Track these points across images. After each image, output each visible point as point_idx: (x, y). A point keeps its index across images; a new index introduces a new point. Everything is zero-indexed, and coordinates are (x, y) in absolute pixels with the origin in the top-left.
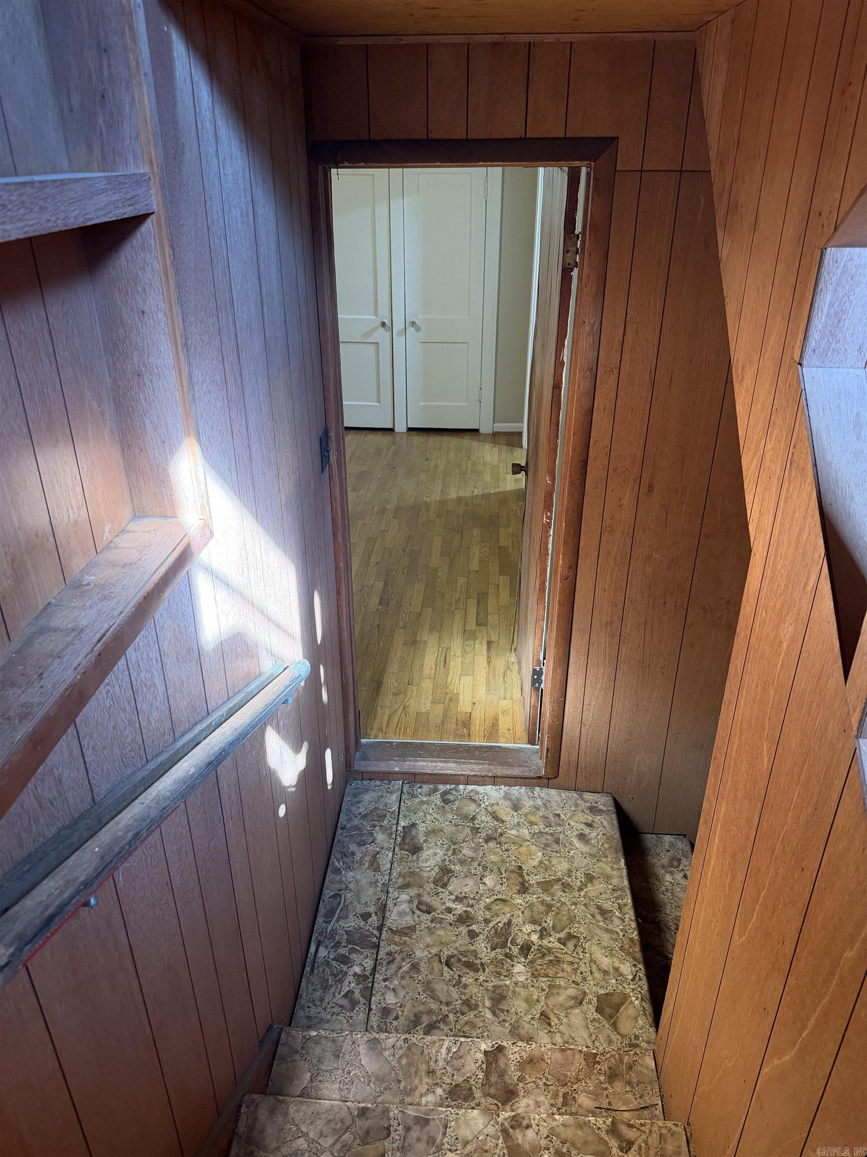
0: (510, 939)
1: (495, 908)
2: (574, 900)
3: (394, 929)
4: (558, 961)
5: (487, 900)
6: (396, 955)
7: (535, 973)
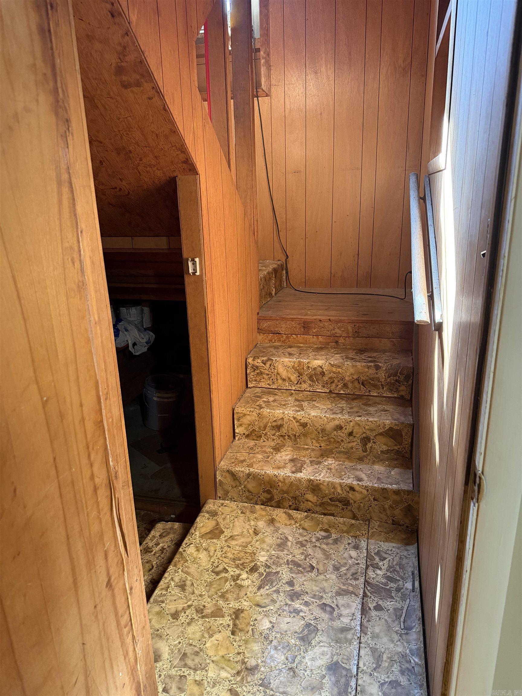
0: (263, 577)
1: (267, 601)
2: (200, 598)
3: (353, 595)
4: (234, 560)
5: (272, 608)
6: (351, 577)
7: (253, 555)
